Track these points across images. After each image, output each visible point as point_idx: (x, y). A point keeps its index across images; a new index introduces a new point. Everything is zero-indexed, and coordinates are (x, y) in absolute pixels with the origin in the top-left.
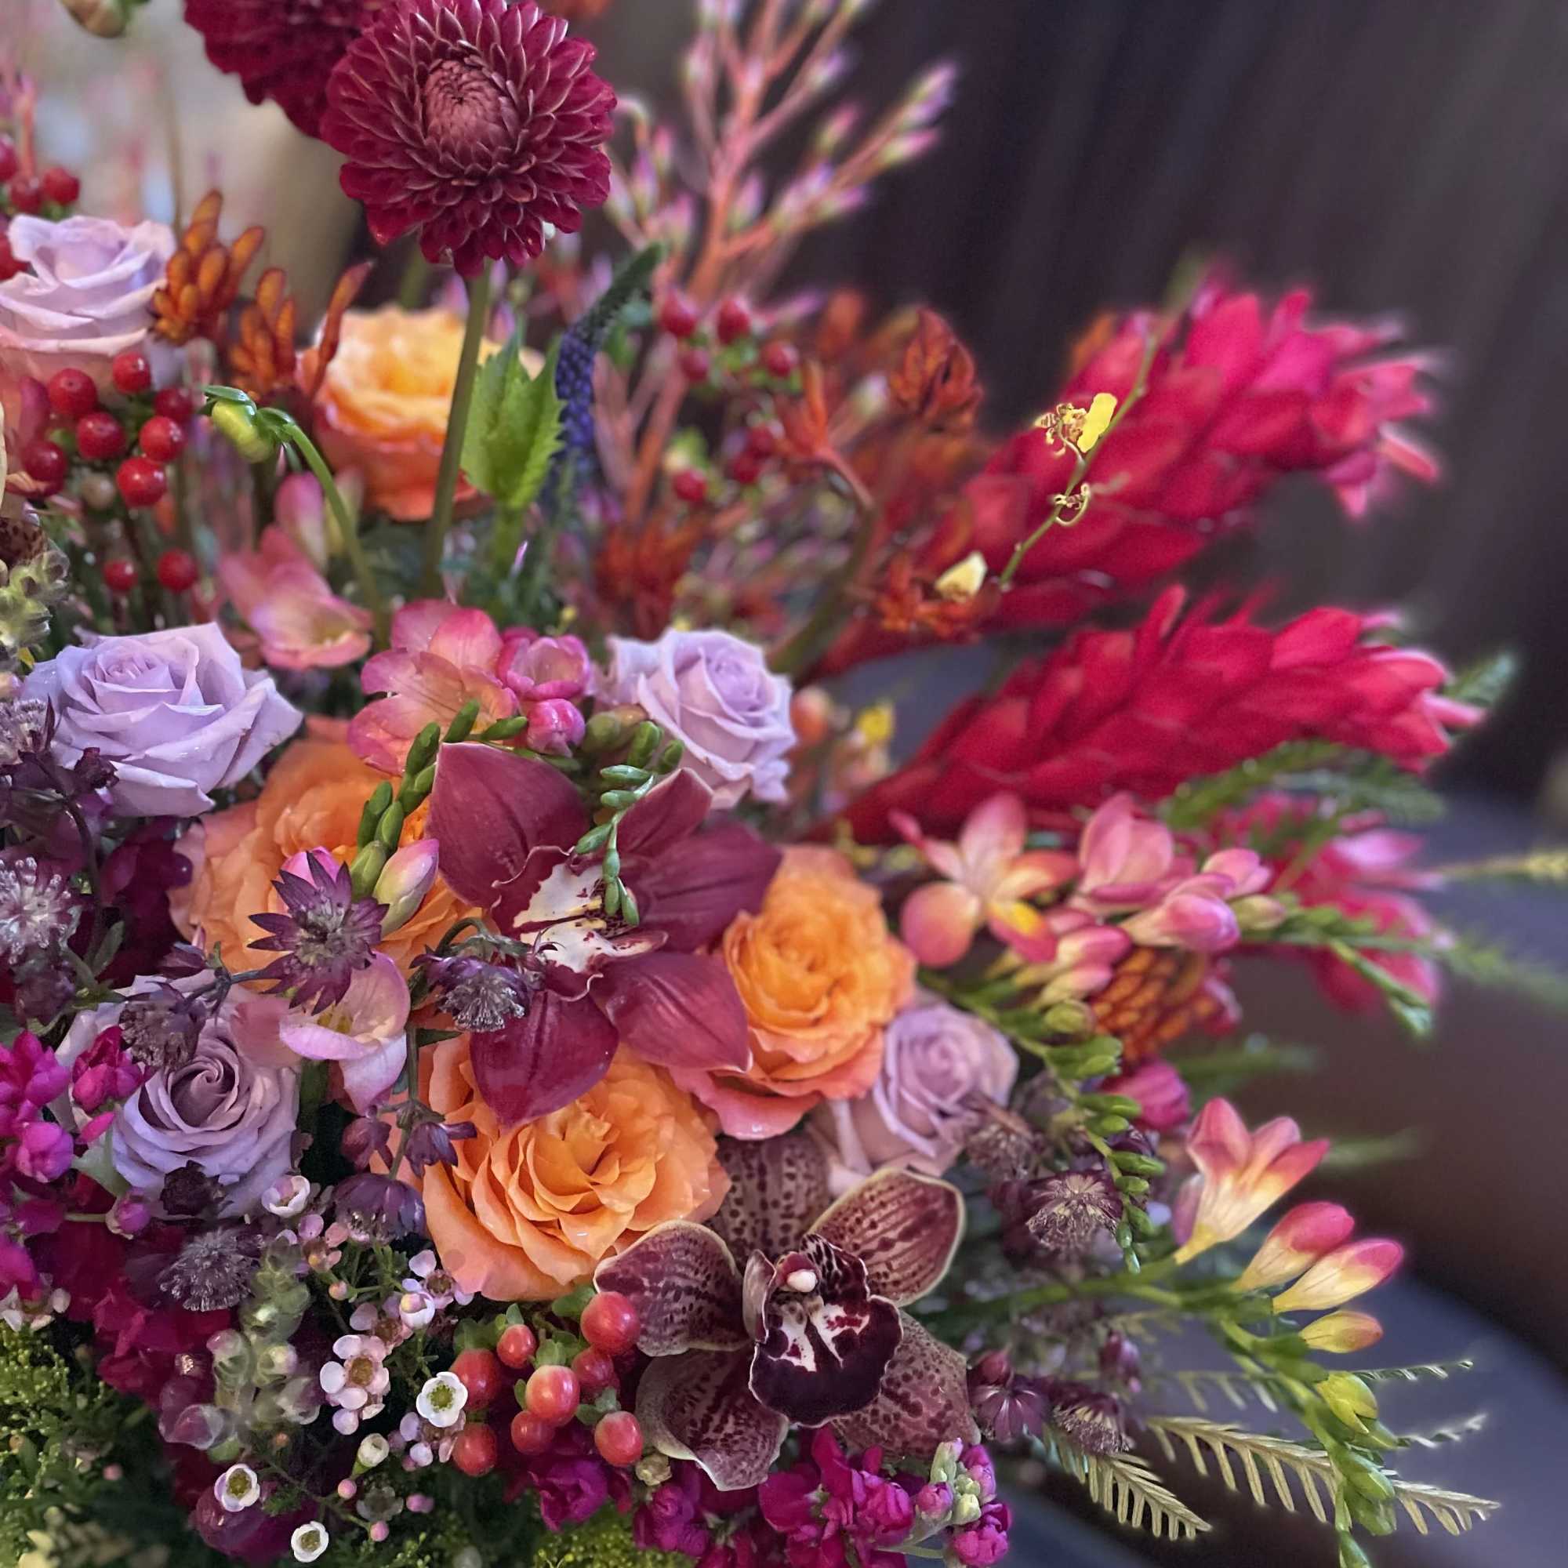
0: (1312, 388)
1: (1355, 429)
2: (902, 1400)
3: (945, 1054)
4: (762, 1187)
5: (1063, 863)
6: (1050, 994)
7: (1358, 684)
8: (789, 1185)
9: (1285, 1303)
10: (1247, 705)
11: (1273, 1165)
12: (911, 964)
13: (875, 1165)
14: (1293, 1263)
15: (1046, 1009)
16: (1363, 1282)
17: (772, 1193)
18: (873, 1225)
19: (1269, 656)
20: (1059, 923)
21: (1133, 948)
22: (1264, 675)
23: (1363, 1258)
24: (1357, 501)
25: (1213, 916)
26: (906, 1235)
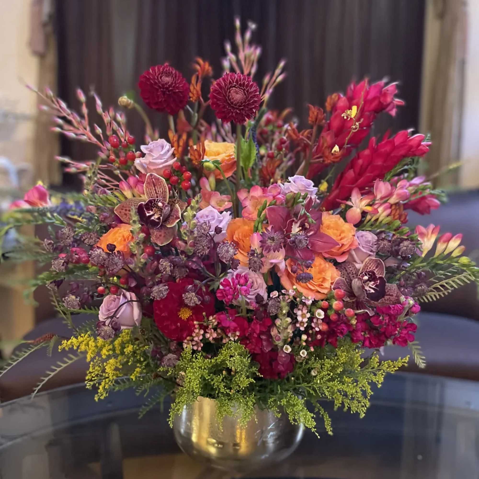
0: (378, 95)
1: (389, 100)
2: (389, 295)
3: (366, 238)
4: (346, 271)
5: (371, 197)
6: (380, 219)
7: (411, 143)
8: (351, 269)
9: (446, 253)
10: (392, 155)
11: (432, 233)
12: (352, 225)
13: (362, 262)
14: (444, 246)
15: (381, 222)
16: (458, 242)
17: (349, 271)
18: (370, 268)
19: (394, 144)
20: (376, 207)
21: (391, 206)
22: (394, 148)
23: (457, 238)
24: (394, 112)
25: (405, 192)
26: (376, 268)
